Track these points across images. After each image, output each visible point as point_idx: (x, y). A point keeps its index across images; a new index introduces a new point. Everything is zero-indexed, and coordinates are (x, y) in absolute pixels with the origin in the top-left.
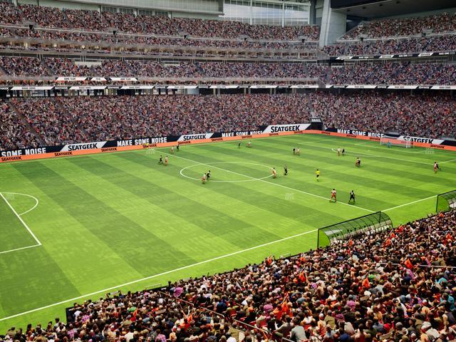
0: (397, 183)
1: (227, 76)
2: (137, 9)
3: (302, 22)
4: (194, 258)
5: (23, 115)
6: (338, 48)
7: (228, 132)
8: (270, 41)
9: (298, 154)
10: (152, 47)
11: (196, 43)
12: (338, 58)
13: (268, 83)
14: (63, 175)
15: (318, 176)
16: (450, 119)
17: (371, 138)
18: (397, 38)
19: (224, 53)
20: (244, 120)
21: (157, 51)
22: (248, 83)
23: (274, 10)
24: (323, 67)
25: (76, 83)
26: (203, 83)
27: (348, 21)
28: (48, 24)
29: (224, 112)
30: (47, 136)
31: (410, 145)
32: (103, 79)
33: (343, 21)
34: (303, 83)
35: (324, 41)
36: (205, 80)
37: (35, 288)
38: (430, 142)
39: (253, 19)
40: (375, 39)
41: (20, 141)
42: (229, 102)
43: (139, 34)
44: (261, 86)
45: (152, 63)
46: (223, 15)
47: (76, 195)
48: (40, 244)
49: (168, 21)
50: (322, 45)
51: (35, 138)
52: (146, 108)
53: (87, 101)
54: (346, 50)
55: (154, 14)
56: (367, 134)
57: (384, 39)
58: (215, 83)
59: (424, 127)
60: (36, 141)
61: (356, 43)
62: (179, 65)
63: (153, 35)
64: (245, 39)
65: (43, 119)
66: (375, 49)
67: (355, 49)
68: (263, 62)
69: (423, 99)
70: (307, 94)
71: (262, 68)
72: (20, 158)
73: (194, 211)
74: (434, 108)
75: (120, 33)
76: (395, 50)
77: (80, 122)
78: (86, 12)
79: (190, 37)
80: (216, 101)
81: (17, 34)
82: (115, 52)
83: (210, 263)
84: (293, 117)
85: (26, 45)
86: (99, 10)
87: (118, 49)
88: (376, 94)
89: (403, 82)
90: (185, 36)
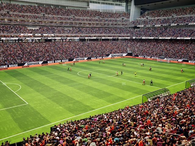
0: (167, 77)
1: (92, 34)
2: (53, 5)
3: (122, 11)
4: (93, 108)
5: (7, 50)
6: (138, 22)
7: (94, 57)
8: (109, 19)
9: (125, 66)
10: (60, 21)
11: (79, 20)
12: (138, 26)
13: (109, 36)
14: (28, 75)
15: (135, 74)
16: (185, 51)
17: (153, 59)
18: (162, 18)
19: (90, 24)
20: (100, 52)
21: (62, 23)
22: (101, 36)
23: (110, 6)
24: (131, 30)
25: (28, 37)
26: (82, 37)
27: (141, 11)
28: (15, 11)
29: (91, 49)
30: (18, 59)
31: (169, 62)
32: (40, 35)
33: (139, 11)
34: (124, 37)
35: (131, 19)
36: (83, 35)
37: (31, 121)
38: (177, 61)
39: (102, 10)
40: (153, 18)
41: (6, 61)
42: (93, 44)
43: (54, 16)
44: (106, 38)
45: (60, 28)
46: (89, 8)
47: (36, 84)
48: (28, 104)
49: (66, 10)
50: (131, 21)
51: (12, 60)
52: (59, 47)
53: (33, 44)
54: (141, 23)
55: (60, 7)
56: (151, 58)
57: (156, 18)
58: (87, 36)
59: (174, 55)
60: (13, 61)
61: (145, 20)
62: (71, 29)
63: (60, 16)
64: (99, 18)
65: (15, 52)
66: (153, 23)
67: (145, 22)
68: (106, 28)
69: (173, 43)
70: (125, 41)
71: (106, 30)
72: (7, 68)
73: (88, 89)
74: (178, 47)
75: (46, 15)
76: (161, 23)
77: (31, 53)
78: (31, 6)
79: (76, 17)
80: (88, 44)
81: (2, 15)
82: (44, 23)
83: (100, 109)
84: (120, 51)
85: (6, 20)
86: (36, 5)
87: (45, 22)
88: (154, 41)
89: (165, 36)
90: (74, 17)
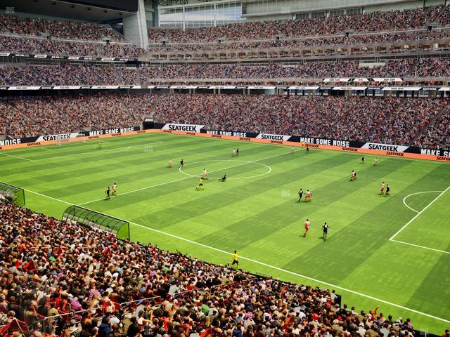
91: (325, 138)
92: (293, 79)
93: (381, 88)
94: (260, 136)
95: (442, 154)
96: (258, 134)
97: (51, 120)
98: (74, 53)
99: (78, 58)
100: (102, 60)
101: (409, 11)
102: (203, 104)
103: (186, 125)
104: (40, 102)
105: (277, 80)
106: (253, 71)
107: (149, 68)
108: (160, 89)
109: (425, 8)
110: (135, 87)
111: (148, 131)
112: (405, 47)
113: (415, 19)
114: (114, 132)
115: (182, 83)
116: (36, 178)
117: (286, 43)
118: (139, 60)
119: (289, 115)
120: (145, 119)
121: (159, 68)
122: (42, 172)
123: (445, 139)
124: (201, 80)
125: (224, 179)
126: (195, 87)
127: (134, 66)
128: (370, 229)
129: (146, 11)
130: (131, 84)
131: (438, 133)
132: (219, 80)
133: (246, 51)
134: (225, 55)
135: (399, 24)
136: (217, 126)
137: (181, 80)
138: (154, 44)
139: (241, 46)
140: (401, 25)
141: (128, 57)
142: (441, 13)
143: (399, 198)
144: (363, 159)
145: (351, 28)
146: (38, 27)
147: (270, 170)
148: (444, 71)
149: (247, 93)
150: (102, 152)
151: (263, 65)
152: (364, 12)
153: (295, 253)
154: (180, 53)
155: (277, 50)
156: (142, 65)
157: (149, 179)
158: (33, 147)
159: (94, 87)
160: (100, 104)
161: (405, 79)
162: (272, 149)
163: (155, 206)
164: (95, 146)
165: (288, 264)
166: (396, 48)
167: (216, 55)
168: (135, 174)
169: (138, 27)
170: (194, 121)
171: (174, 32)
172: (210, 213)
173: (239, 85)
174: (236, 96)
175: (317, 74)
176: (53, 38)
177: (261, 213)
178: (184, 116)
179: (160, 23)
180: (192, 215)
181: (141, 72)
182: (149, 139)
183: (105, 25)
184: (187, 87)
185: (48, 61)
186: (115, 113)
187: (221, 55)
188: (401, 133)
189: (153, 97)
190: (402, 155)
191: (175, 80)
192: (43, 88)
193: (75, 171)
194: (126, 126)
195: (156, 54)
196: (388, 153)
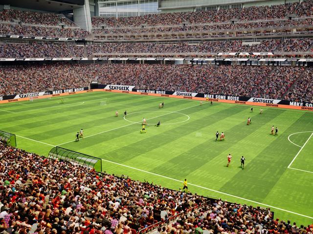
91: (222, 95)
92: (197, 53)
93: (258, 60)
94: (175, 94)
95: (304, 105)
96: (174, 92)
97: (24, 83)
98: (38, 34)
99: (42, 38)
100: (59, 39)
101: (275, 6)
102: (133, 71)
103: (121, 86)
104: (15, 70)
105: (185, 54)
106: (168, 48)
107: (93, 45)
108: (101, 60)
109: (286, 5)
110: (83, 59)
111: (94, 90)
112: (274, 31)
113: (280, 12)
114: (70, 91)
115: (117, 56)
116: (20, 126)
117: (190, 28)
118: (86, 39)
119: (195, 78)
120: (92, 82)
121: (100, 46)
122: (24, 121)
123: (305, 95)
124: (131, 54)
125: (159, 124)
126: (127, 59)
127: (82, 44)
128: (272, 160)
129: (90, 5)
130: (81, 57)
131: (300, 91)
132: (144, 54)
133: (162, 34)
134: (147, 36)
135: (268, 15)
136: (144, 86)
137: (116, 54)
138: (96, 28)
139: (158, 30)
140: (270, 16)
141: (78, 37)
142: (297, 8)
143: (284, 136)
144: (252, 109)
145: (235, 17)
146: (12, 15)
147: (189, 118)
148: (301, 48)
149: (163, 63)
150: (64, 106)
151: (175, 43)
152: (244, 6)
153: (224, 179)
154: (115, 35)
155: (184, 33)
156: (88, 43)
157: (104, 126)
158: (13, 103)
159: (54, 59)
160: (58, 71)
161: (275, 53)
162: (186, 103)
163: (113, 145)
164: (58, 102)
165: (222, 187)
166: (267, 32)
167: (141, 37)
168: (93, 122)
169: (84, 16)
170: (127, 83)
171: (110, 20)
172: (155, 150)
173: (158, 57)
174: (156, 66)
175: (213, 50)
176: (23, 24)
177: (192, 150)
178: (120, 79)
179: (99, 14)
180: (142, 152)
181: (87, 48)
182: (96, 96)
183: (60, 15)
184: (121, 59)
185: (20, 40)
186: (70, 77)
187: (144, 36)
188: (275, 91)
189: (96, 66)
190: (277, 106)
191: (112, 54)
192: (17, 60)
193: (48, 120)
194: (78, 87)
195: (98, 35)
196: (267, 105)
